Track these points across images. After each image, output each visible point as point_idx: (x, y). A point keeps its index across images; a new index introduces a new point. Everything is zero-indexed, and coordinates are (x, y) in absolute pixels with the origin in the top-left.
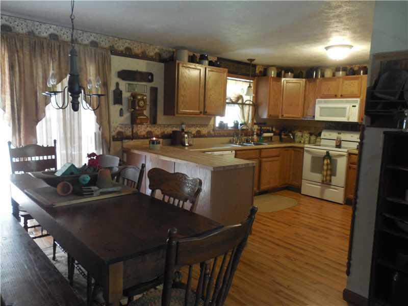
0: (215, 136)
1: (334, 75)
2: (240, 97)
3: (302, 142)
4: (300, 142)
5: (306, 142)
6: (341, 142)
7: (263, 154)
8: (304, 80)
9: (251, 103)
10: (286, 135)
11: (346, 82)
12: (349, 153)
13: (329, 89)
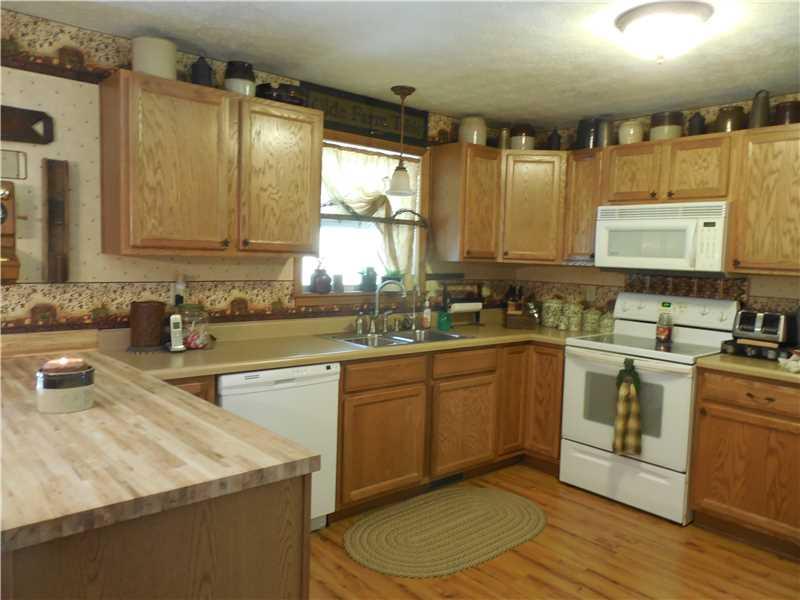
0: (299, 314)
1: (646, 137)
2: (380, 201)
3: (563, 327)
4: (557, 327)
5: (573, 328)
6: (670, 330)
7: (441, 368)
8: (564, 154)
9: (417, 218)
10: (518, 307)
11: (681, 154)
12: (698, 368)
13: (633, 179)
